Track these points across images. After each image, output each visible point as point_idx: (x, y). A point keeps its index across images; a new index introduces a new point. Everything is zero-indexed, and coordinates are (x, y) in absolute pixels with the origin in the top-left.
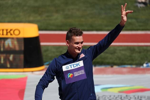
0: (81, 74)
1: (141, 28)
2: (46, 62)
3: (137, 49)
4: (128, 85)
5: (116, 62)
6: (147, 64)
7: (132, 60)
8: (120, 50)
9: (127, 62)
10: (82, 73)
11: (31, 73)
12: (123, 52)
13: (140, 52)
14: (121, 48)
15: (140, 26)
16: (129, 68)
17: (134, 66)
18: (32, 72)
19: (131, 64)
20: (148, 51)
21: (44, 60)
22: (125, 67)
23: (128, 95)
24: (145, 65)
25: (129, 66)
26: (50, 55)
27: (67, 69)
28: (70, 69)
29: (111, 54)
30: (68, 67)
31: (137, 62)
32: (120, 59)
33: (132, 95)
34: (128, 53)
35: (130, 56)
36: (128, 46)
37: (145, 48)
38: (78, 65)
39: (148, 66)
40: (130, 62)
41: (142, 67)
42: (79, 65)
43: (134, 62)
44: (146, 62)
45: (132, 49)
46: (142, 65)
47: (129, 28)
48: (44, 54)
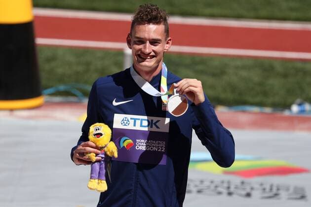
0: (154, 149)
1: (294, 14)
2: (47, 88)
3: (279, 67)
4: (249, 157)
5: (223, 96)
6: (300, 105)
7: (265, 94)
8: (237, 68)
9: (250, 99)
10: (158, 149)
11: (7, 113)
12: (244, 73)
13: (285, 76)
14: (239, 63)
15: (292, 9)
16: (255, 113)
17: (268, 110)
18: (12, 110)
19: (260, 104)
20: (305, 73)
21: (44, 81)
22: (244, 112)
23: (247, 180)
24: (295, 108)
25: (256, 109)
26: (60, 71)
27: (125, 125)
28: (130, 127)
29: (214, 75)
30: (128, 121)
31: (277, 99)
32: (233, 88)
33: (255, 181)
34: (255, 76)
35: (261, 84)
36: (256, 58)
37: (299, 65)
38: (154, 126)
39: (302, 111)
40: (258, 99)
41: (287, 113)
42: (158, 127)
43: (270, 100)
44: (298, 101)
45: (266, 67)
46: (288, 107)
47: (263, 13)
48: (44, 67)
